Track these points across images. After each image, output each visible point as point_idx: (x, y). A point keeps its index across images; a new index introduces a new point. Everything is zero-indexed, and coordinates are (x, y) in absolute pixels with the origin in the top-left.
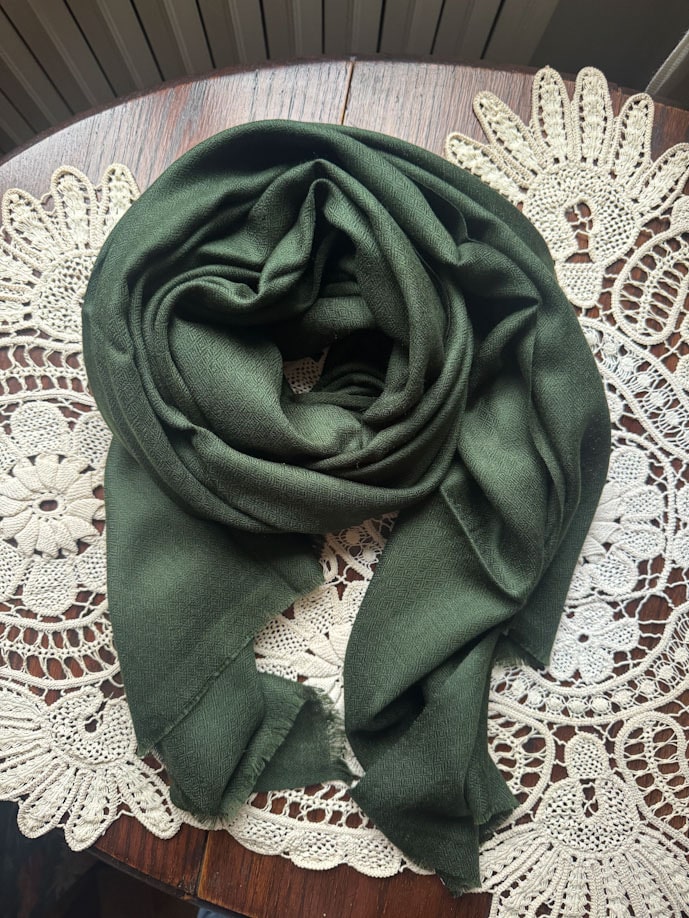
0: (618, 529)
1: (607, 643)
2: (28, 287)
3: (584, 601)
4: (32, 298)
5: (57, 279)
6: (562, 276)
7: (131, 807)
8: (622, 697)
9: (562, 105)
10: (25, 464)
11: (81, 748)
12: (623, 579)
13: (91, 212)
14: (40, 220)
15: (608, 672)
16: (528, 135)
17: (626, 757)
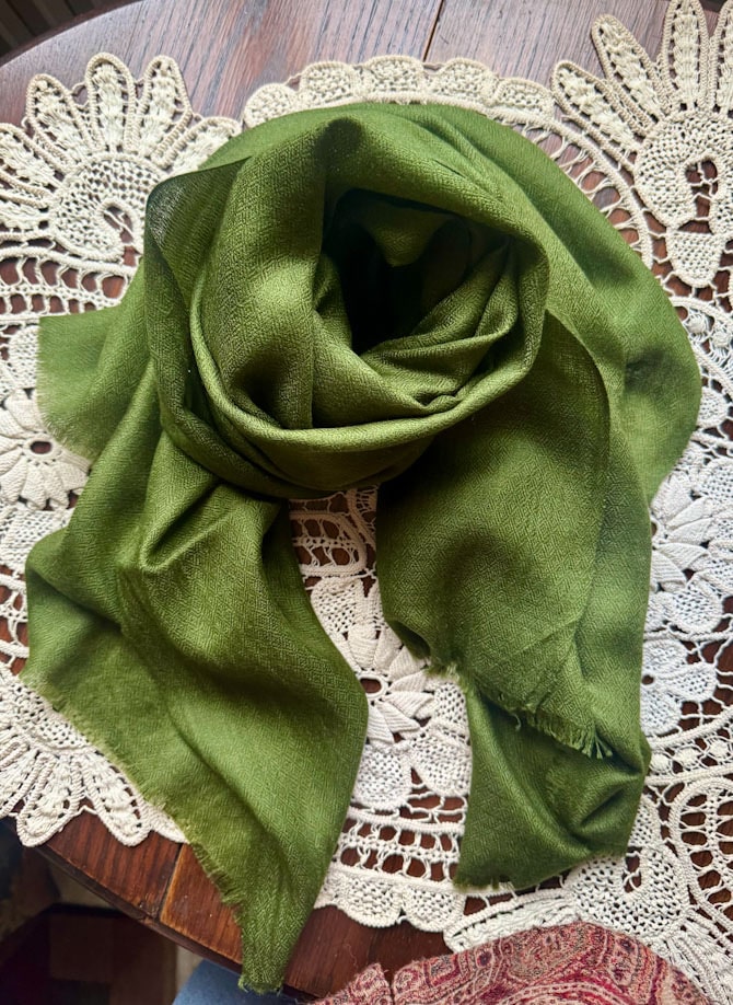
0: (705, 555)
1: (675, 689)
2: (48, 191)
3: (653, 635)
4: (51, 203)
5: (81, 184)
6: (672, 246)
7: (95, 804)
8: (687, 756)
9: (699, 40)
10: (21, 397)
11: (46, 728)
12: (703, 615)
13: (129, 109)
14: (69, 113)
15: (673, 724)
16: (653, 73)
17: (682, 827)
